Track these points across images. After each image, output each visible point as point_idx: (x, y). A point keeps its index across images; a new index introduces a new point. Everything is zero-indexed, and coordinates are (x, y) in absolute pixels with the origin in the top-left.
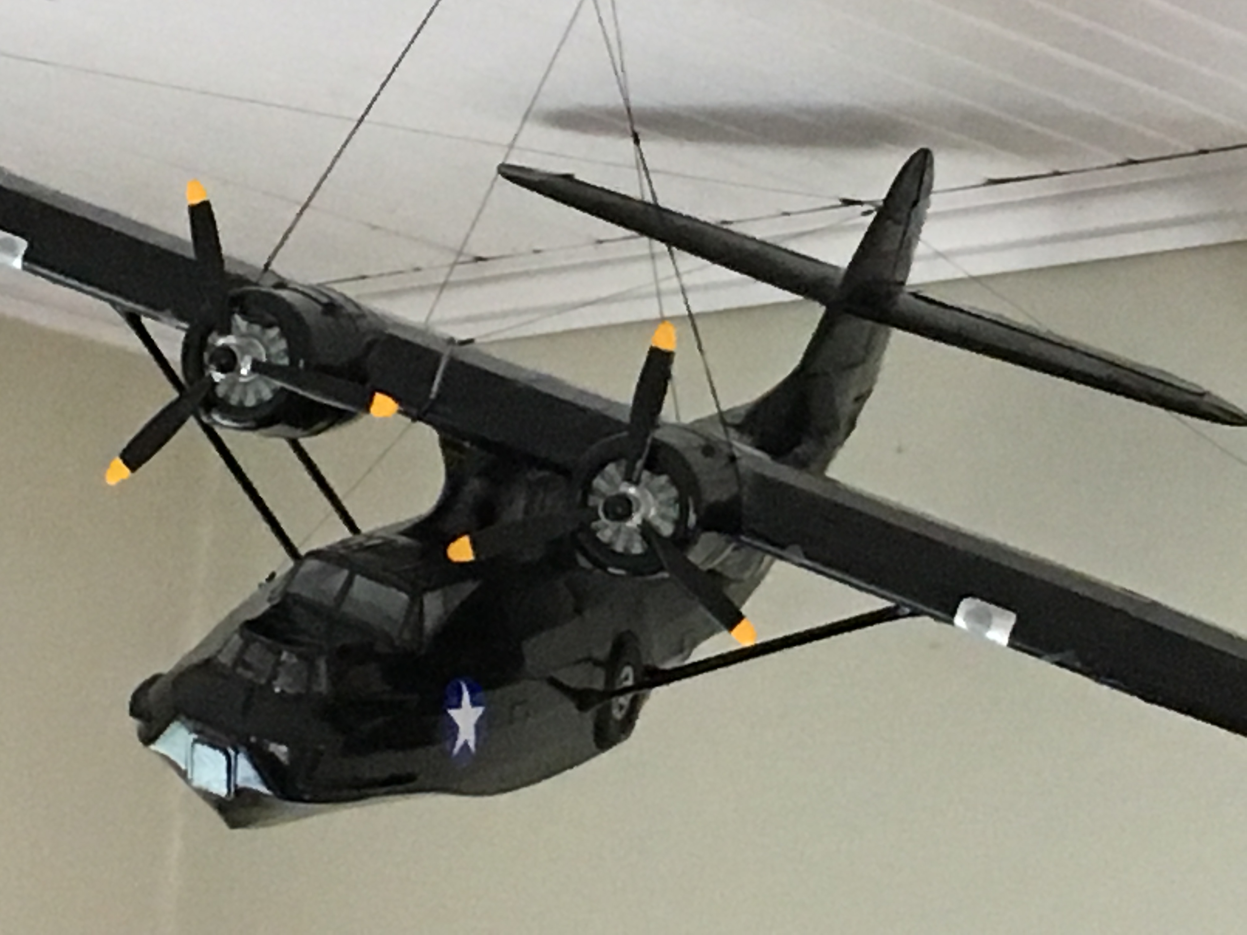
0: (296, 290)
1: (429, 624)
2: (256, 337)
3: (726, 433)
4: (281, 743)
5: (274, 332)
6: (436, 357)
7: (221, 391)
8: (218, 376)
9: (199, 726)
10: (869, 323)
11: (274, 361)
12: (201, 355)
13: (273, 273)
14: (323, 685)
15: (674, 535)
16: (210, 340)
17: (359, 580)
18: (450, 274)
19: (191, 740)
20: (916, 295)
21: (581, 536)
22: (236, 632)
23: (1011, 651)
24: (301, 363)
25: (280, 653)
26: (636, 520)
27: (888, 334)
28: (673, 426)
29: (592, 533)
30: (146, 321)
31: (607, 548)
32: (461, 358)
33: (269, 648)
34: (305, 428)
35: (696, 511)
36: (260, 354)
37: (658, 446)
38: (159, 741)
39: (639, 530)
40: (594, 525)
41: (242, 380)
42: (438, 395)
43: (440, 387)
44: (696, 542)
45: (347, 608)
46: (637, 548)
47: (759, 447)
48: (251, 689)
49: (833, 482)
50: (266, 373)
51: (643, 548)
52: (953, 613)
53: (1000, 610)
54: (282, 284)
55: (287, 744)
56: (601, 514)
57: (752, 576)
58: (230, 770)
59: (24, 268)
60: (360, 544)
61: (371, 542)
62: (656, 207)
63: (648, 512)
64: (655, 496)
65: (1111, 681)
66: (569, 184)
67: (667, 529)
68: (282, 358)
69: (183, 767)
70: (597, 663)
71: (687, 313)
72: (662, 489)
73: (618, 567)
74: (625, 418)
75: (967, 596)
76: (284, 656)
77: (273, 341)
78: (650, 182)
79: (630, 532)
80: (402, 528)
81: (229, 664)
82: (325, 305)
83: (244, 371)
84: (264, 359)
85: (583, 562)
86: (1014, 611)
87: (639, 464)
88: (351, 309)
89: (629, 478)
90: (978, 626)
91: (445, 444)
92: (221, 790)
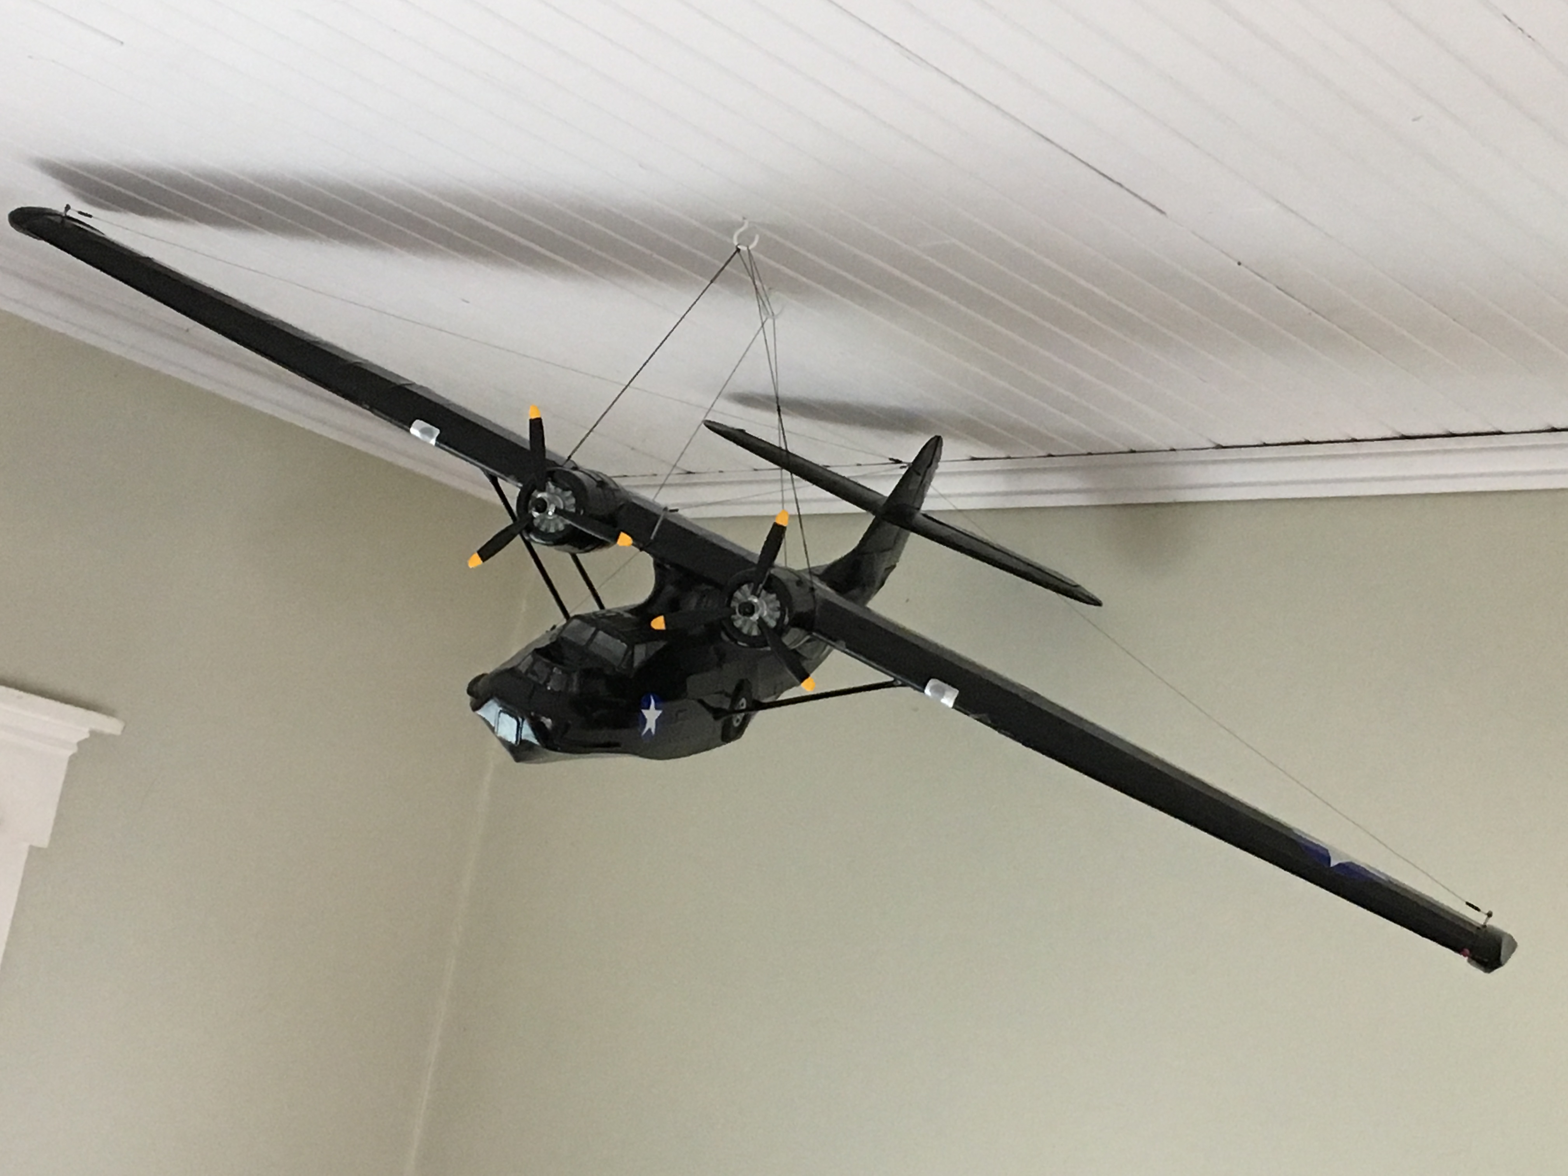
0: (582, 472)
1: (636, 664)
2: (559, 495)
3: (811, 577)
4: (547, 717)
5: (569, 493)
6: (657, 516)
7: (536, 522)
8: (536, 514)
9: (504, 704)
10: (898, 528)
11: (567, 509)
12: (527, 502)
13: (573, 462)
14: (574, 689)
15: (776, 627)
16: (533, 494)
17: (601, 634)
18: (667, 479)
19: (499, 711)
20: (925, 515)
21: (724, 623)
22: (530, 654)
23: (954, 710)
24: (582, 512)
25: (552, 668)
26: (755, 617)
27: (908, 535)
28: (781, 568)
29: (731, 622)
30: (500, 481)
31: (739, 630)
32: (669, 519)
33: (547, 665)
34: (580, 548)
35: (789, 616)
36: (559, 504)
37: (771, 578)
38: (482, 709)
39: (757, 623)
40: (733, 617)
41: (549, 518)
42: (655, 538)
43: (658, 533)
44: (787, 633)
45: (592, 648)
46: (755, 632)
47: (831, 587)
48: (536, 686)
49: (868, 609)
50: (562, 515)
51: (758, 632)
52: (924, 686)
53: (950, 687)
54: (576, 468)
55: (551, 718)
56: (737, 610)
57: (818, 657)
58: (519, 728)
59: (436, 445)
60: (603, 615)
61: (608, 615)
62: (787, 451)
63: (763, 613)
64: (767, 603)
65: (1006, 732)
66: (742, 434)
67: (772, 624)
68: (572, 508)
69: (493, 724)
70: (727, 695)
71: (797, 514)
72: (772, 601)
73: (743, 642)
74: (756, 561)
75: (934, 678)
76: (555, 670)
77: (568, 498)
78: (784, 437)
79: (753, 623)
80: (627, 609)
81: (524, 671)
82: (598, 482)
83: (550, 513)
84: (562, 507)
85: (725, 637)
86: (958, 689)
87: (761, 586)
88: (613, 486)
89: (754, 593)
90: (937, 695)
91: (657, 566)
92: (513, 739)
